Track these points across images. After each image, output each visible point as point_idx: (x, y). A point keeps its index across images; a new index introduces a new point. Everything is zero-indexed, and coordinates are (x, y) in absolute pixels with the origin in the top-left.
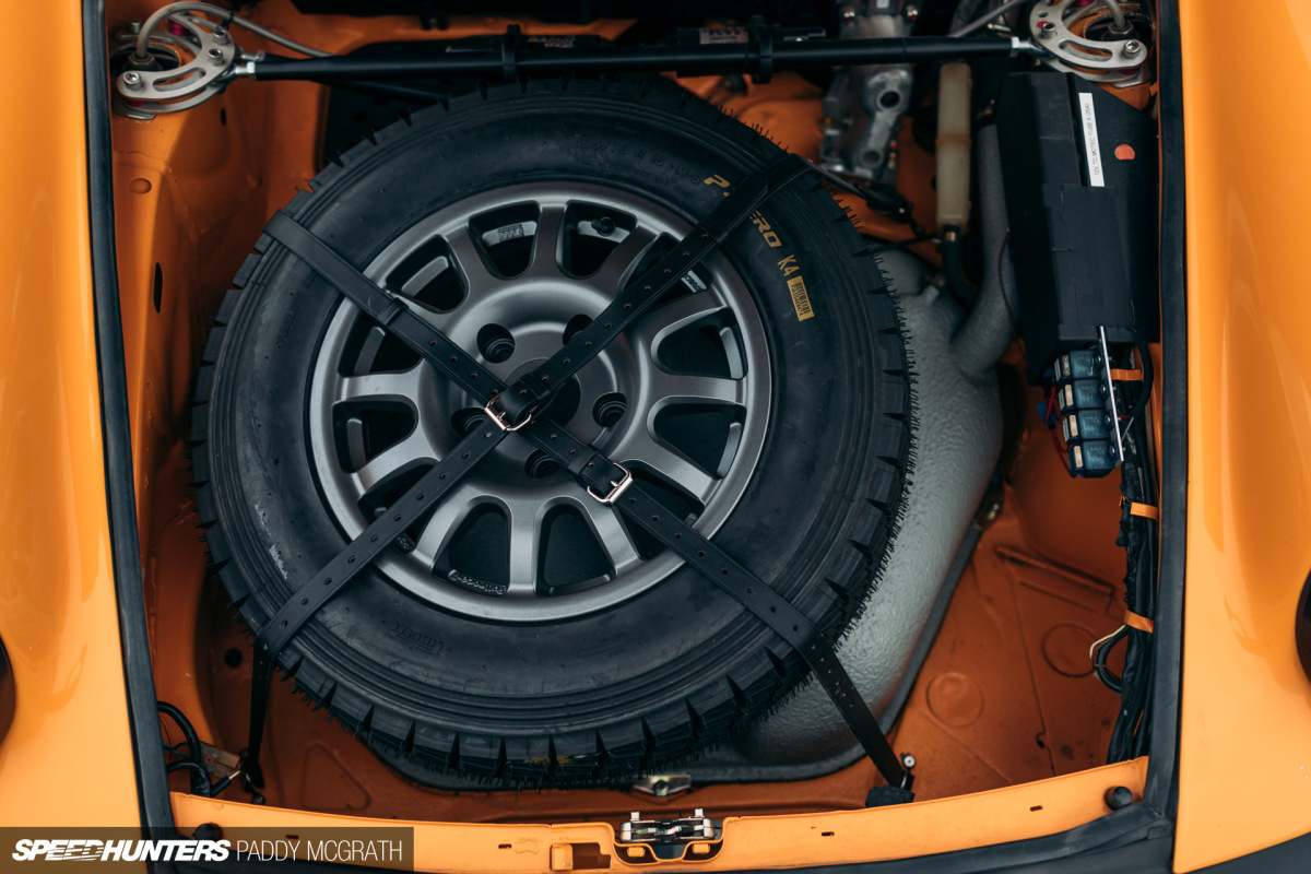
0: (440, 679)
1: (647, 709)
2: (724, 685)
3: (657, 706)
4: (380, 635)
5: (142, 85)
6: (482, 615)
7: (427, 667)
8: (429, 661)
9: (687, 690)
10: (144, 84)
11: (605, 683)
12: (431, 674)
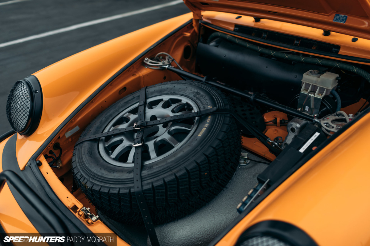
0: (85, 161)
1: (103, 185)
2: (118, 190)
3: (105, 185)
4: (87, 149)
5: (147, 61)
6: (102, 155)
7: (86, 157)
8: (87, 157)
9: (112, 186)
10: (148, 61)
11: (102, 176)
12: (86, 159)
